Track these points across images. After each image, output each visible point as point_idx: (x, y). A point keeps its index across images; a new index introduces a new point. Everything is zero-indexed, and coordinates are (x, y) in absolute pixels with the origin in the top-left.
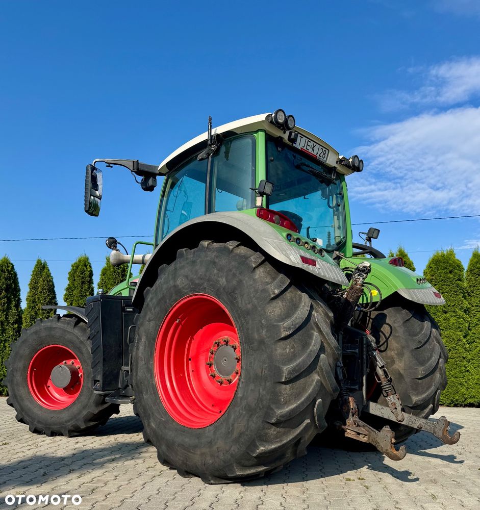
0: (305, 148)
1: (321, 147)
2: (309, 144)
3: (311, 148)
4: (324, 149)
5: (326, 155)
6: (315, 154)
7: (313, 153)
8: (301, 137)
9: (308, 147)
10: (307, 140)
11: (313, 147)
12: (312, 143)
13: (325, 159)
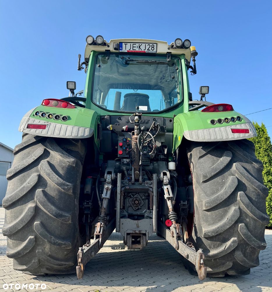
0: (132, 50)
1: (147, 44)
2: (134, 46)
3: (137, 48)
4: (151, 45)
5: (155, 47)
6: (143, 50)
7: (140, 50)
8: (126, 44)
9: (134, 48)
10: (132, 44)
11: (139, 47)
12: (137, 45)
13: (155, 50)
